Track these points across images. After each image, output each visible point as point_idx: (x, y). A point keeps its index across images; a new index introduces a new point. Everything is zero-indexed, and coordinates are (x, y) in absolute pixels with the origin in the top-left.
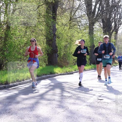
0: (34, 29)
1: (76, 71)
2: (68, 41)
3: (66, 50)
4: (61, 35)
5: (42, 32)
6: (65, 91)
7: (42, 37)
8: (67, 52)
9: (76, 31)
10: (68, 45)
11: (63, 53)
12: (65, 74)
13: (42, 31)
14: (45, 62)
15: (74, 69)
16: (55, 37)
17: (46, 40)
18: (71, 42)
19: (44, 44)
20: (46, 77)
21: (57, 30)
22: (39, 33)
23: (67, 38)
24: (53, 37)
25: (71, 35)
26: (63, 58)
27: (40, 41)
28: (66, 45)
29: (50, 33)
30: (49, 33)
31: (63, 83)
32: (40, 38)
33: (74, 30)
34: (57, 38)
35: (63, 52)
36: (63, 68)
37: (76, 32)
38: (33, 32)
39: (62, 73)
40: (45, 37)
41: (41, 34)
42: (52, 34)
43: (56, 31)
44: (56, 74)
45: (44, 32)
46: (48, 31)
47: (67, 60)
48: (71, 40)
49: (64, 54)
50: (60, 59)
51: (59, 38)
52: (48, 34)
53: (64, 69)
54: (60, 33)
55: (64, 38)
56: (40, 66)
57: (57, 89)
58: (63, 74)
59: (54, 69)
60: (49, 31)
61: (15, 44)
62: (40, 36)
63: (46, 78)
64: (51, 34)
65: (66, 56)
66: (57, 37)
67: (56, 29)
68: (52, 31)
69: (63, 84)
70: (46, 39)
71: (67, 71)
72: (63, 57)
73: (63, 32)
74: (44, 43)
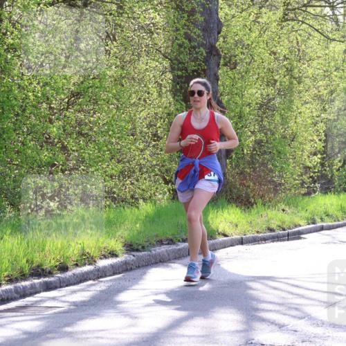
0: (116, 25)
1: (314, 223)
2: (276, 81)
3: (265, 123)
4: (245, 51)
5: (152, 39)
6: (263, 320)
7: (154, 64)
8: (273, 134)
9: (317, 31)
10: (278, 100)
11: (253, 138)
12: (264, 240)
13: (152, 33)
14: (167, 182)
15: (303, 214)
16: (213, 61)
17: (169, 76)
18: (291, 83)
19: (160, 95)
20: (173, 251)
21: (224, 29)
22: (140, 45)
23: (274, 65)
24: (206, 60)
25: (291, 52)
26: (252, 163)
27: (141, 80)
28: (270, 100)
29: (193, 44)
30: (187, 41)
31: (251, 284)
32: (141, 66)
33: (304, 25)
34: (225, 65)
35: (253, 133)
36: (254, 211)
37: (316, 34)
38: (108, 36)
39: (249, 235)
40: (166, 63)
41: (147, 46)
42: (202, 49)
43: (219, 33)
44: (222, 239)
45: (161, 39)
46: (182, 32)
47: (271, 171)
48: (292, 77)
49: (259, 143)
50: (237, 166)
51: (236, 64)
52: (180, 46)
53: (258, 212)
54: (241, 41)
55: (256, 64)
56: (144, 200)
57: (222, 310)
58: (254, 241)
59: (211, 216)
60: (186, 34)
61: (27, 97)
62: (144, 59)
63: (171, 256)
64: (194, 48)
65: (265, 153)
66: (222, 62)
67: (220, 25)
68: (198, 32)
69: (251, 288)
70: (172, 69)
71: (273, 226)
72: (252, 156)
73: (254, 35)
74: (164, 90)
